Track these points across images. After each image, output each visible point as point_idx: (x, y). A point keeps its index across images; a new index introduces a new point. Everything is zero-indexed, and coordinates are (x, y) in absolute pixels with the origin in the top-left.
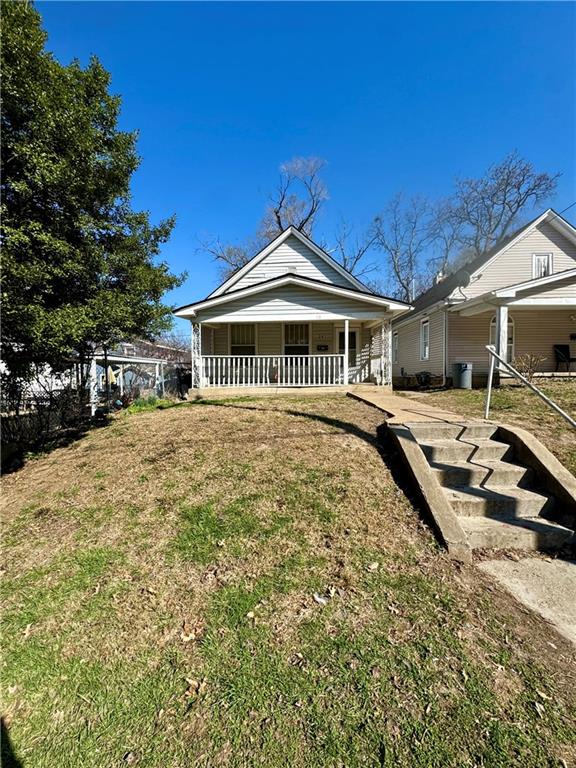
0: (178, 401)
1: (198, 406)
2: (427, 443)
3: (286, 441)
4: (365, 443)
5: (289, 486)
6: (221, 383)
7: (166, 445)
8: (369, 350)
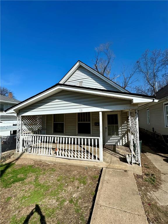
8: (127, 125)
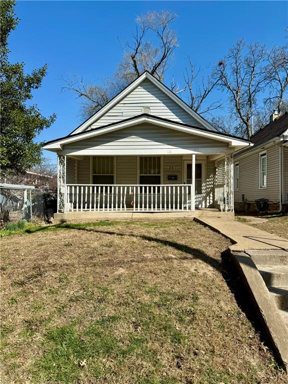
0: (44, 224)
1: (62, 230)
2: (266, 269)
3: (141, 265)
4: (211, 268)
5: (143, 308)
6: (84, 208)
7: (34, 268)
8: (214, 180)
